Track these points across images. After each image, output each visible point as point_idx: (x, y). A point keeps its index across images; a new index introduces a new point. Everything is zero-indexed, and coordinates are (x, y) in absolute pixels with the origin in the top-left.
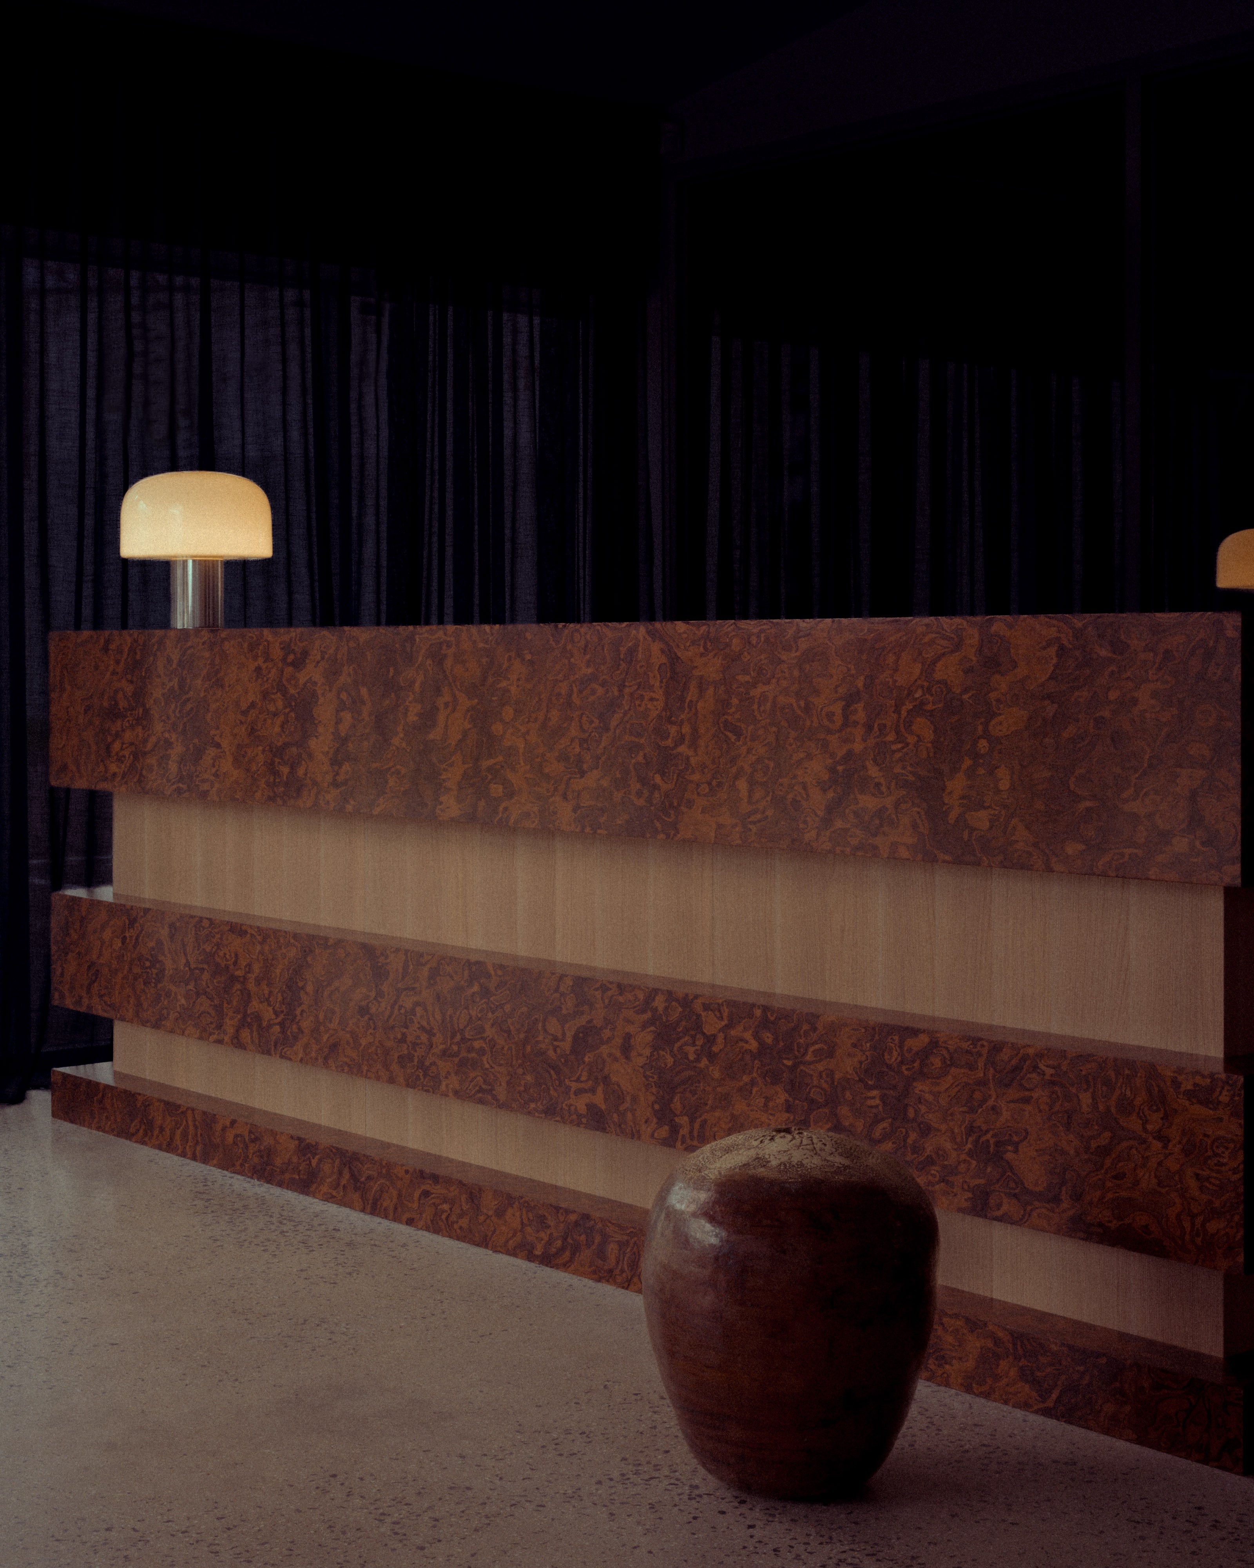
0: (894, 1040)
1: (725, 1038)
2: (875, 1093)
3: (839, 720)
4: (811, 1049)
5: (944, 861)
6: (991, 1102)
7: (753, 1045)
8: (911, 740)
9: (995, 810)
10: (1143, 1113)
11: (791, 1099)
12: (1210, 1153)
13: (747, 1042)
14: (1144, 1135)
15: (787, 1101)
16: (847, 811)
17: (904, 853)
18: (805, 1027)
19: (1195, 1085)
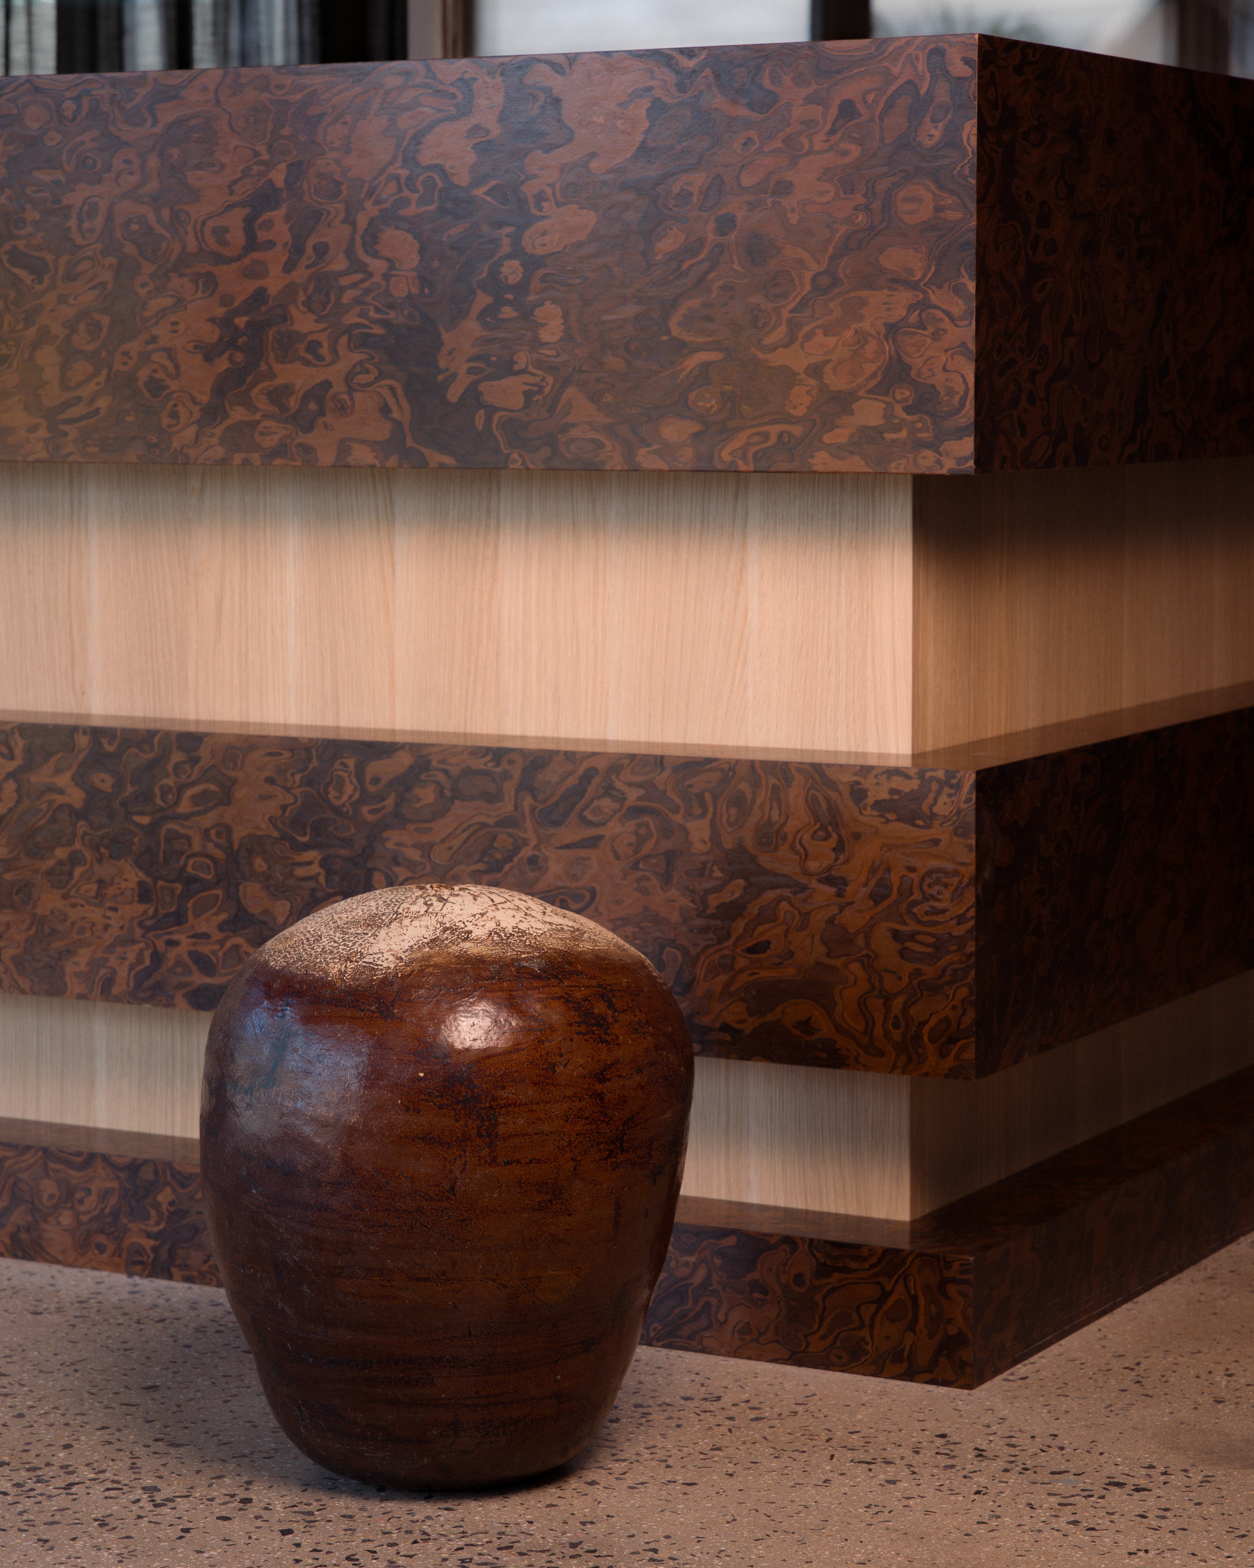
0: (346, 766)
1: (18, 791)
2: (312, 855)
3: (237, 237)
4: (190, 792)
5: (442, 466)
6: (526, 852)
7: (76, 797)
8: (377, 266)
9: (535, 375)
10: (801, 844)
11: (149, 880)
12: (917, 896)
13: (61, 792)
14: (804, 880)
15: (141, 884)
16: (254, 393)
17: (363, 455)
18: (177, 757)
19: (892, 791)
